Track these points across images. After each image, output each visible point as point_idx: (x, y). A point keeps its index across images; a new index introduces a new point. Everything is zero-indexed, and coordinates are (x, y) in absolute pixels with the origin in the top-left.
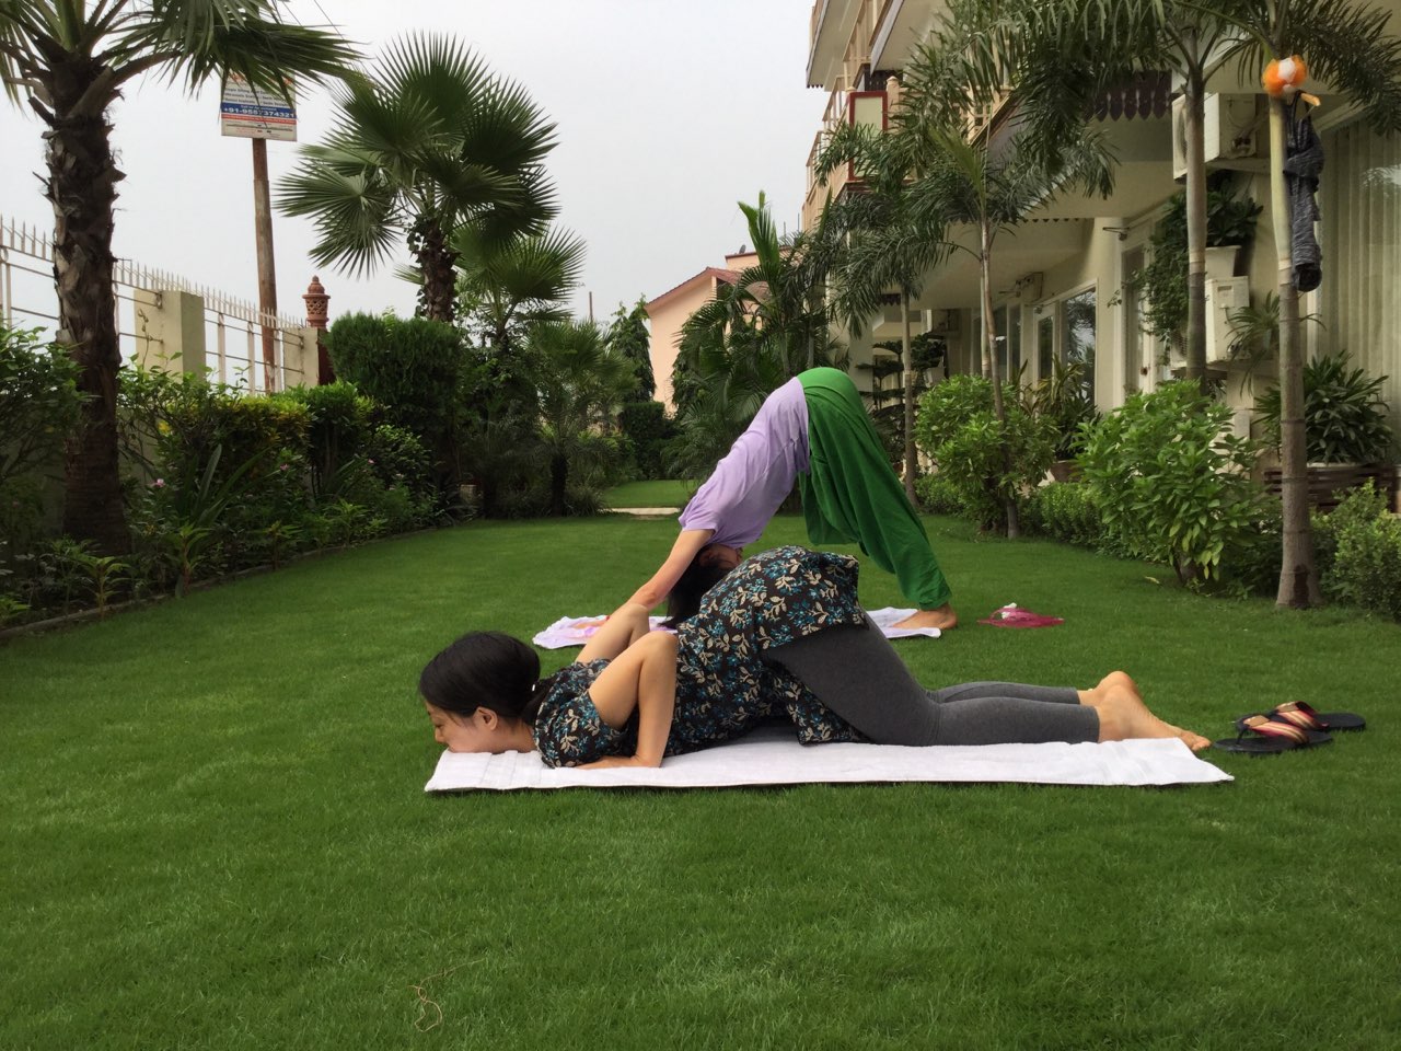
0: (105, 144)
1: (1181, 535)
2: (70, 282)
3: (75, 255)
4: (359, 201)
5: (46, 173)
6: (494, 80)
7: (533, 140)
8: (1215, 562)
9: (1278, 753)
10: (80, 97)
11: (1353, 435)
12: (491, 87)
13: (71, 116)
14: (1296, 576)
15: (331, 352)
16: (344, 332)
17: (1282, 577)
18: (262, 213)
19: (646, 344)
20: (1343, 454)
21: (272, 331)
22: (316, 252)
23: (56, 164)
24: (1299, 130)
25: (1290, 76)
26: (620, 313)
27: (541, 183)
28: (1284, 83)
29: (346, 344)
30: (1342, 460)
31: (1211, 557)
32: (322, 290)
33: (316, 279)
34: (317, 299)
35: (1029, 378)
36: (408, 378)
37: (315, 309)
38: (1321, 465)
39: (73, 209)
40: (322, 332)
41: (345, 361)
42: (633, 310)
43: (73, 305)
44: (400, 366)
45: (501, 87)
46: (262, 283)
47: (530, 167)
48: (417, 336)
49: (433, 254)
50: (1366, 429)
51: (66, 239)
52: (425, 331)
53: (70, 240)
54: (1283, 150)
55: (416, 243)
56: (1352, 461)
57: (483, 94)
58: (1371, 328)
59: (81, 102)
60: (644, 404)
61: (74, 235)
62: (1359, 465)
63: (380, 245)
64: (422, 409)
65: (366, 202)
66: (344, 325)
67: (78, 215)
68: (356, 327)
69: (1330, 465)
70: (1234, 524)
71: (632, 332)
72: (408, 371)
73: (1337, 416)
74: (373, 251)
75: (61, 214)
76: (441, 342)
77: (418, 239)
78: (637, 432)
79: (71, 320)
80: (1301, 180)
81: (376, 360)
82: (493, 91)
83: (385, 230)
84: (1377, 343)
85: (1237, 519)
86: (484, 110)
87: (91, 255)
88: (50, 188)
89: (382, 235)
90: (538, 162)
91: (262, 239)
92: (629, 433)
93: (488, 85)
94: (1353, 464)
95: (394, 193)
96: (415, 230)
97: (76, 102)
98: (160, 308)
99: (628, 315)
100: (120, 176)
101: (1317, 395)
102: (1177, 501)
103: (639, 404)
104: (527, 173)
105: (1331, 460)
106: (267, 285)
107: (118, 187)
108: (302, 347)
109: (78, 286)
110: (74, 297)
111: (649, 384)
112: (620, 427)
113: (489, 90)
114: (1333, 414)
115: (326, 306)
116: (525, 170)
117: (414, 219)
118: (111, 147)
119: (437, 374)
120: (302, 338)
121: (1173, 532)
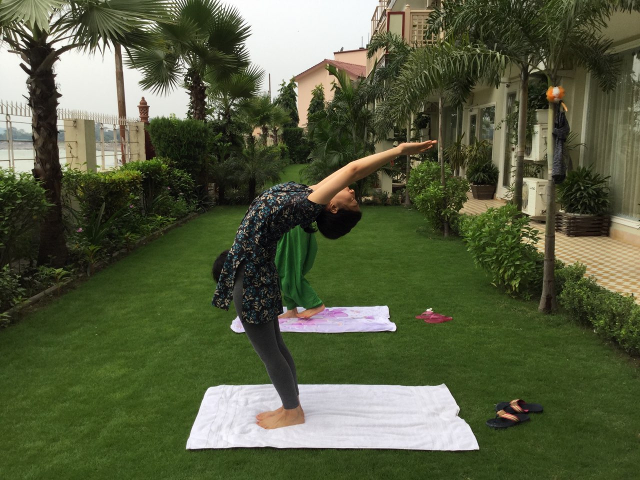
0: (53, 81)
1: (504, 272)
2: (40, 143)
3: (41, 132)
4: (163, 62)
5: (28, 96)
6: (223, 7)
7: (241, 33)
8: (517, 286)
9: (506, 428)
10: (42, 62)
11: (592, 204)
12: (222, 10)
13: (38, 70)
14: (547, 299)
15: (150, 134)
16: (156, 126)
17: (541, 298)
18: (119, 70)
19: (295, 100)
20: (588, 211)
21: (124, 126)
22: (142, 82)
23: (32, 92)
24: (560, 117)
25: (557, 95)
26: (283, 85)
27: (243, 52)
28: (554, 97)
29: (157, 132)
30: (587, 213)
31: (515, 283)
32: (146, 103)
33: (143, 98)
34: (144, 108)
35: (465, 141)
36: (185, 147)
37: (143, 112)
38: (579, 215)
39: (40, 112)
40: (147, 124)
41: (156, 139)
42: (289, 83)
43: (41, 153)
44: (181, 141)
45: (226, 11)
46: (119, 102)
47: (240, 45)
48: (189, 128)
49: (196, 87)
50: (599, 200)
51: (38, 124)
52: (192, 126)
53: (39, 126)
54: (553, 124)
55: (188, 81)
56: (591, 214)
57: (218, 14)
58: (606, 152)
59: (42, 64)
60: (293, 128)
61: (41, 123)
62: (595, 215)
63: (172, 82)
64: (191, 161)
65: (166, 63)
66: (156, 121)
67: (42, 115)
68: (161, 124)
69: (583, 215)
70: (525, 272)
71: (289, 94)
72: (185, 145)
73: (587, 195)
74: (168, 85)
75: (35, 114)
76: (199, 130)
77: (189, 80)
78: (290, 142)
79: (41, 159)
80: (559, 139)
81: (170, 139)
82: (222, 12)
83: (174, 74)
84: (609, 158)
85: (527, 270)
86: (218, 21)
87: (48, 131)
88: (30, 101)
89: (172, 78)
90: (243, 42)
91: (119, 82)
92: (287, 142)
93: (220, 9)
94: (592, 215)
95: (178, 57)
96: (187, 75)
97: (40, 64)
98: (76, 127)
99: (286, 85)
100: (60, 95)
101: (579, 185)
102: (503, 259)
103: (291, 129)
104: (238, 48)
105: (583, 213)
106: (121, 103)
107: (59, 100)
108: (137, 131)
109: (43, 146)
110: (42, 150)
111: (296, 119)
112: (283, 139)
113: (220, 12)
114: (585, 194)
115: (148, 111)
116: (237, 46)
117: (187, 71)
118: (56, 83)
119: (198, 145)
120: (137, 127)
121: (501, 271)
